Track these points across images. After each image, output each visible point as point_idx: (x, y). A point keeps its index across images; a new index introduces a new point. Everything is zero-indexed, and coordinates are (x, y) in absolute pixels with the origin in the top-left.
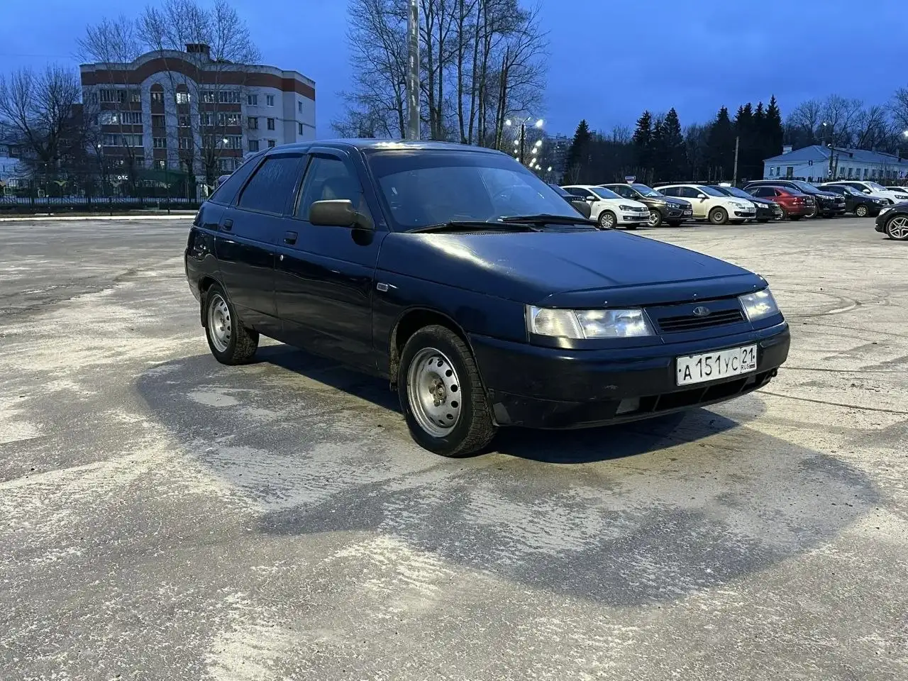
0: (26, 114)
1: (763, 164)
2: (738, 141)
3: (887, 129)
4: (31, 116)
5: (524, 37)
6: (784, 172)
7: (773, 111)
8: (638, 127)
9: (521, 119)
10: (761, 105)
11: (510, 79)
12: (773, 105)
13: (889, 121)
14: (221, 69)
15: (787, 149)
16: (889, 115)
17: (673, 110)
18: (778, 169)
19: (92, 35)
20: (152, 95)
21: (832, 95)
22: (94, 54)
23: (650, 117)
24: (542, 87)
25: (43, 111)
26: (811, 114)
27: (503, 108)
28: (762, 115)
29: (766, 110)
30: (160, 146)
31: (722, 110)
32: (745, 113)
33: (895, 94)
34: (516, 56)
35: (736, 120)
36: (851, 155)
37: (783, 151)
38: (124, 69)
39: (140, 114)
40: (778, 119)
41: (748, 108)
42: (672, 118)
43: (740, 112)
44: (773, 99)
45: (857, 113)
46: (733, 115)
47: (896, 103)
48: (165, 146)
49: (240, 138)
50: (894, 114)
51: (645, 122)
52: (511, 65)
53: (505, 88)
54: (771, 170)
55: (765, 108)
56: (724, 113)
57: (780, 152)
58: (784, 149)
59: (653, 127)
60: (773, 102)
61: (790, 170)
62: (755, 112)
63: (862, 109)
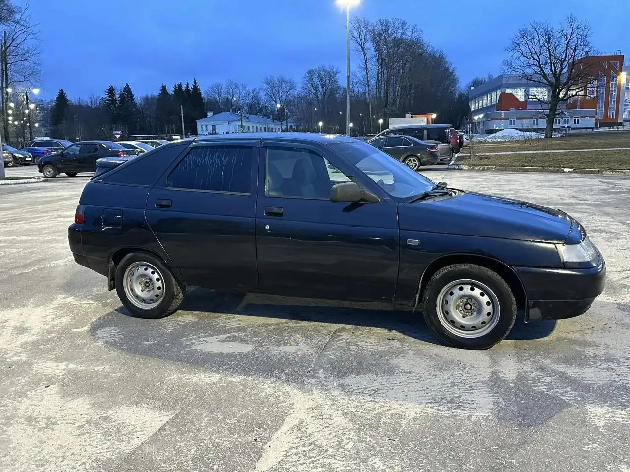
1: (197, 123)
2: (182, 108)
3: (262, 101)
5: (18, 26)
6: (210, 128)
7: (196, 89)
8: (107, 96)
9: (24, 88)
10: (188, 84)
11: (10, 57)
12: (196, 84)
13: (262, 96)
15: (210, 114)
16: (262, 94)
17: (127, 84)
18: (206, 126)
21: (229, 79)
23: (114, 89)
24: (38, 65)
26: (218, 91)
27: (7, 79)
28: (189, 90)
29: (192, 88)
31: (163, 86)
32: (178, 89)
33: (264, 81)
34: (13, 40)
35: (173, 93)
36: (248, 118)
37: (207, 115)
40: (200, 94)
41: (180, 85)
42: (127, 90)
43: (175, 88)
44: (195, 81)
45: (244, 92)
46: (171, 90)
47: (265, 86)
50: (265, 93)
51: (111, 92)
52: (10, 46)
53: (6, 64)
54: (202, 128)
55: (191, 86)
56: (164, 88)
57: (206, 116)
58: (208, 114)
59: (117, 97)
60: (195, 82)
61: (214, 128)
62: (184, 89)
63: (247, 89)
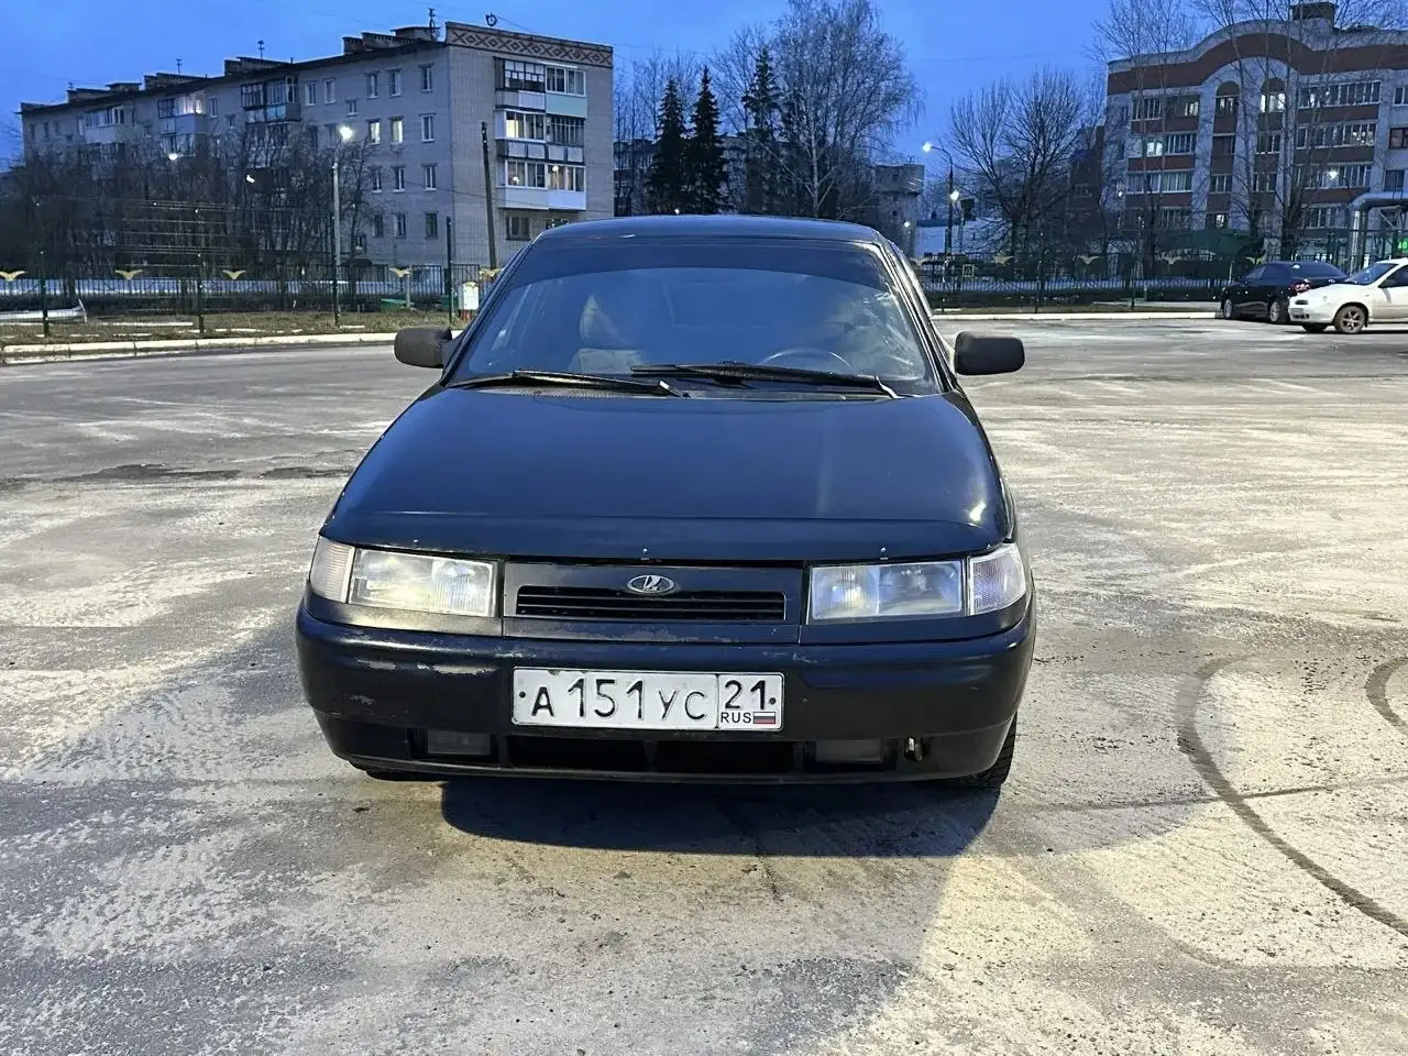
0: (995, 150)
4: (1002, 152)
14: (1336, 44)
19: (1119, 11)
20: (1218, 101)
22: (1117, 43)
25: (1021, 143)
30: (1221, 188)
38: (1162, 62)
39: (1195, 135)
48: (1229, 188)
49: (1369, 168)
